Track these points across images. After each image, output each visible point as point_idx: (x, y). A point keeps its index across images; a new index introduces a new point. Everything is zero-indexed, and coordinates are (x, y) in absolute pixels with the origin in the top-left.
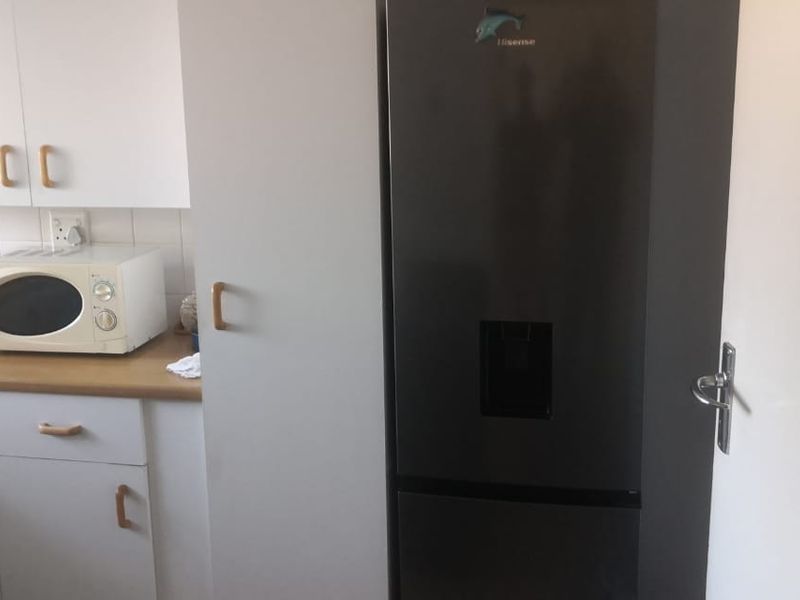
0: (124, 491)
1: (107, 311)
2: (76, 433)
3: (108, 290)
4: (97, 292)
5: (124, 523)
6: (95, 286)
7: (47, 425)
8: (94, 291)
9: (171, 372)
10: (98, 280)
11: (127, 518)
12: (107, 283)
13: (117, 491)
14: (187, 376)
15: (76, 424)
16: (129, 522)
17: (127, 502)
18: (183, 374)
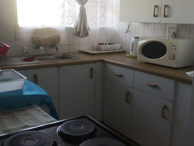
0: (165, 107)
1: (173, 54)
2: (155, 86)
3: (174, 48)
4: (171, 48)
5: (163, 116)
6: (171, 46)
7: (149, 83)
8: (170, 48)
9: (187, 75)
10: (172, 44)
11: (165, 115)
12: (174, 46)
13: (163, 106)
14: (190, 76)
15: (156, 84)
16: (165, 117)
17: (165, 110)
18: (190, 75)
